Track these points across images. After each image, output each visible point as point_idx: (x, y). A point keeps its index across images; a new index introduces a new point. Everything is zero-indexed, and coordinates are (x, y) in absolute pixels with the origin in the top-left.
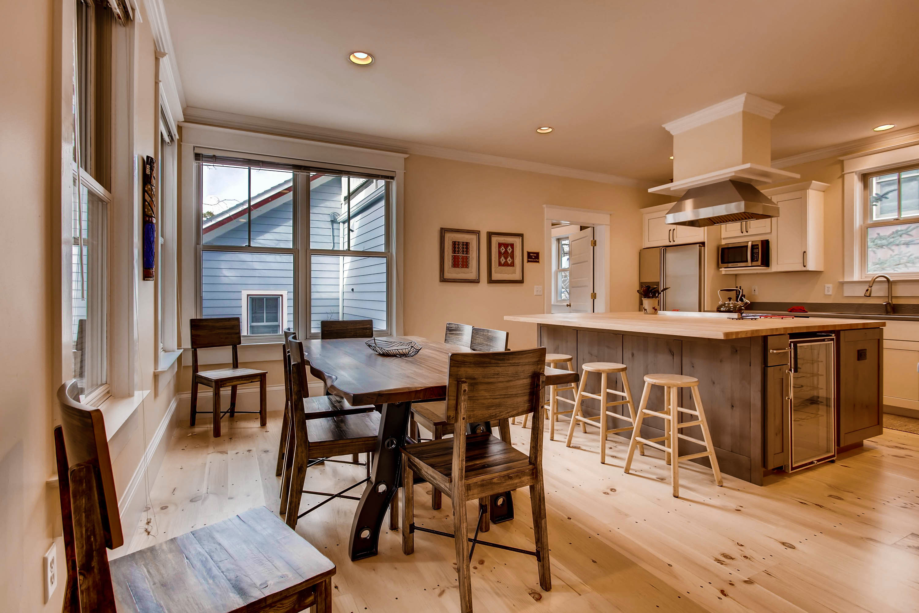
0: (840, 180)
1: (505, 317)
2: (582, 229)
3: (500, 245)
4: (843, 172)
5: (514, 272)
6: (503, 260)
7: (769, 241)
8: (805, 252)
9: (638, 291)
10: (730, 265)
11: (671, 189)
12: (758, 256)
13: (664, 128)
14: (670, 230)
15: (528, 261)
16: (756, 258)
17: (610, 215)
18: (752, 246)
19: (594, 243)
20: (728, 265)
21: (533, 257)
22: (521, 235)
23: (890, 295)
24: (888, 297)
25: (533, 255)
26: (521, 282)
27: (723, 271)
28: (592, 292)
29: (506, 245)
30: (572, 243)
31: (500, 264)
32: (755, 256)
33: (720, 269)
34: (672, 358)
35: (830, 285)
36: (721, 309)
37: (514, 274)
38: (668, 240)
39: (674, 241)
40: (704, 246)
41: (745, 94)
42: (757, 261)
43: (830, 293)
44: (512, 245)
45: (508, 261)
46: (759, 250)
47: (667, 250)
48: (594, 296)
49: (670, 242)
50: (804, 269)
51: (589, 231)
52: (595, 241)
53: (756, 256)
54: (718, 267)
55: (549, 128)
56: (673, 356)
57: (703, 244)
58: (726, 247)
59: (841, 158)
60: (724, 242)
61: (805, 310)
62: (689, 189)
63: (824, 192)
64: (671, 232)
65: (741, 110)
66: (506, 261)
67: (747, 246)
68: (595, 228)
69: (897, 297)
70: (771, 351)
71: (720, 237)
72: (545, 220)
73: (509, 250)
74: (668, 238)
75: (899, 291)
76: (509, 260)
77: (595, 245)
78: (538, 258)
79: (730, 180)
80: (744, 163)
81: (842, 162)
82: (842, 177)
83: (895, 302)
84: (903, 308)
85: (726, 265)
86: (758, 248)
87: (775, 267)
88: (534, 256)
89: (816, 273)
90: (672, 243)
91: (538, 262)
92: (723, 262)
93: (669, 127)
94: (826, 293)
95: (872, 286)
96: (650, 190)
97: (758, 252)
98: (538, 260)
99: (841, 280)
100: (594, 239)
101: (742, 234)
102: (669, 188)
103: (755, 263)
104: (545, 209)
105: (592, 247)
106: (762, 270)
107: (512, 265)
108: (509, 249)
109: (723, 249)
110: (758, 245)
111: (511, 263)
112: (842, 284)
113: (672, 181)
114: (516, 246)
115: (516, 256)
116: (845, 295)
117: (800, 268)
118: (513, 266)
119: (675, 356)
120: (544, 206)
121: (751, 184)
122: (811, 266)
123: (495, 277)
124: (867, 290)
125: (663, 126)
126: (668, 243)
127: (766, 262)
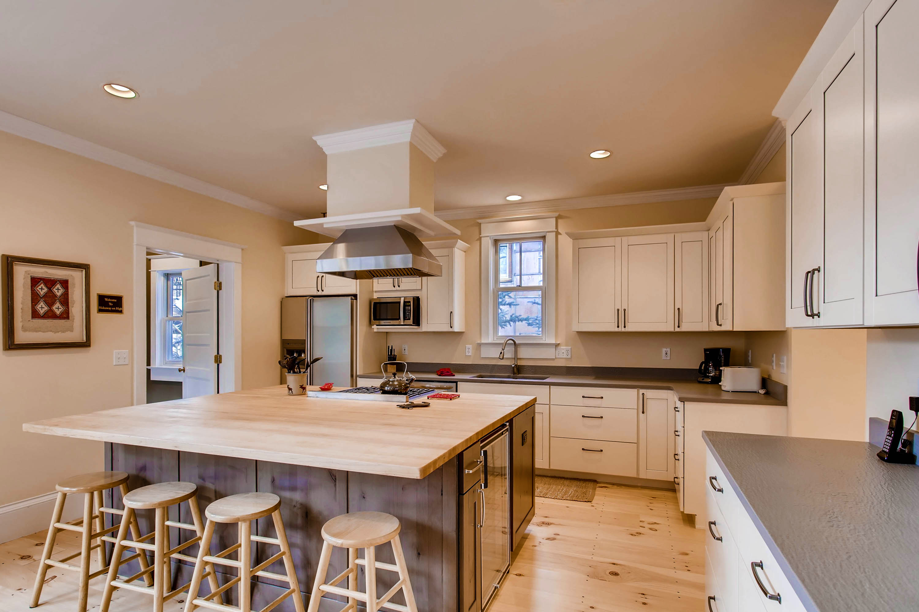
0: (479, 242)
1: (24, 425)
2: (202, 264)
3: (35, 281)
4: (481, 235)
5: (71, 329)
6: (42, 308)
7: (419, 299)
8: (451, 312)
9: (280, 362)
10: (382, 322)
11: (325, 226)
12: (410, 314)
13: (315, 142)
14: (318, 277)
15: (100, 311)
16: (408, 316)
17: (242, 249)
18: (405, 302)
19: (219, 286)
20: (379, 322)
21: (110, 304)
22: (85, 267)
23: (516, 358)
24: (515, 358)
25: (110, 300)
26: (86, 344)
27: (375, 328)
28: (216, 354)
29: (50, 283)
30: (186, 283)
31: (35, 315)
32: (407, 314)
33: (373, 327)
34: (333, 485)
35: (470, 346)
36: (384, 388)
37: (69, 332)
38: (316, 288)
39: (323, 291)
40: (356, 299)
41: (414, 120)
42: (409, 319)
43: (470, 354)
44: (65, 283)
45: (56, 310)
46: (411, 308)
47: (314, 301)
48: (218, 359)
49: (318, 291)
50: (451, 330)
51: (211, 269)
52: (221, 283)
53: (409, 314)
54: (370, 324)
55: (131, 89)
56: (335, 482)
57: (355, 296)
58: (378, 301)
59: (479, 221)
60: (376, 296)
61: (452, 374)
62: (347, 230)
63: (465, 252)
64: (320, 279)
65: (408, 139)
66: (51, 310)
67: (399, 303)
68: (220, 265)
69: (520, 359)
70: (467, 471)
71: (372, 290)
72: (135, 247)
73: (58, 291)
74: (316, 286)
75: (524, 353)
76: (58, 308)
77: (221, 289)
78: (121, 306)
79: (394, 225)
80: (412, 206)
81: (480, 224)
82: (480, 239)
83: (520, 363)
84: (525, 369)
85: (377, 322)
86: (410, 306)
87: (425, 326)
88: (112, 302)
89: (460, 333)
90: (320, 293)
91: (121, 312)
92: (375, 319)
93: (322, 141)
94: (467, 354)
95: (504, 349)
96: (297, 223)
97: (410, 310)
98: (120, 309)
99: (479, 342)
100: (218, 280)
101: (394, 289)
102: (322, 225)
103: (407, 322)
104: (135, 228)
105: (216, 291)
106: (415, 329)
107: (66, 315)
108: (58, 289)
109: (375, 304)
110: (410, 302)
111: (62, 314)
112: (480, 345)
113: (324, 215)
114: (74, 284)
115: (74, 302)
116: (482, 357)
117: (447, 329)
118: (68, 318)
119: (337, 481)
120: (132, 223)
121: (415, 234)
122: (457, 328)
123: (21, 337)
124: (501, 353)
125: (314, 138)
126: (315, 293)
127: (417, 322)
